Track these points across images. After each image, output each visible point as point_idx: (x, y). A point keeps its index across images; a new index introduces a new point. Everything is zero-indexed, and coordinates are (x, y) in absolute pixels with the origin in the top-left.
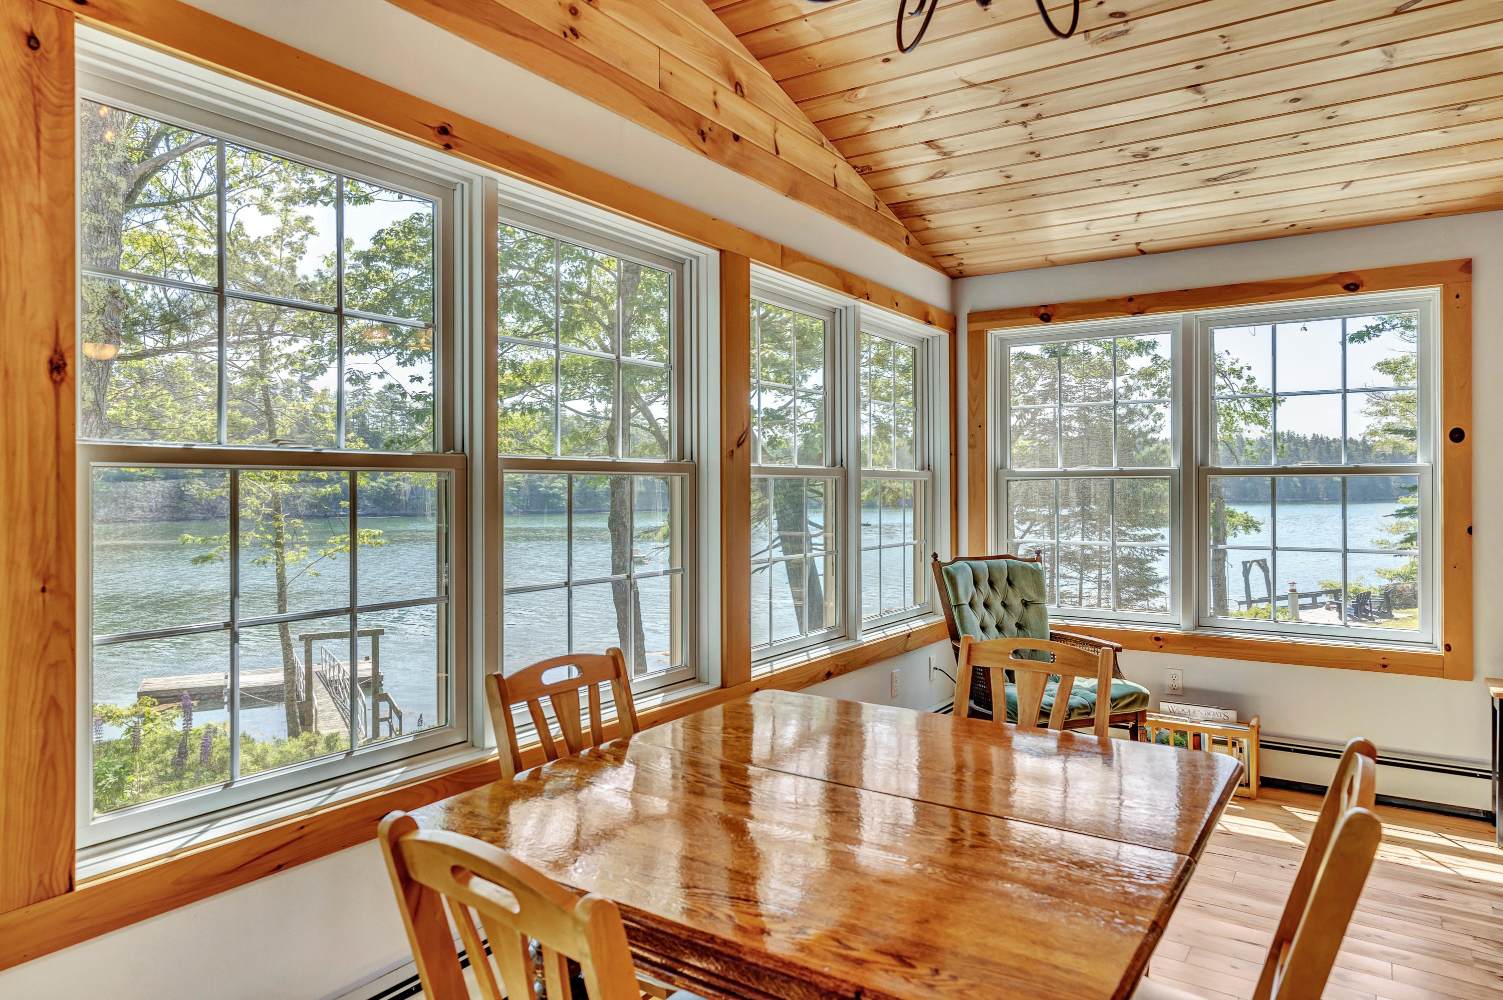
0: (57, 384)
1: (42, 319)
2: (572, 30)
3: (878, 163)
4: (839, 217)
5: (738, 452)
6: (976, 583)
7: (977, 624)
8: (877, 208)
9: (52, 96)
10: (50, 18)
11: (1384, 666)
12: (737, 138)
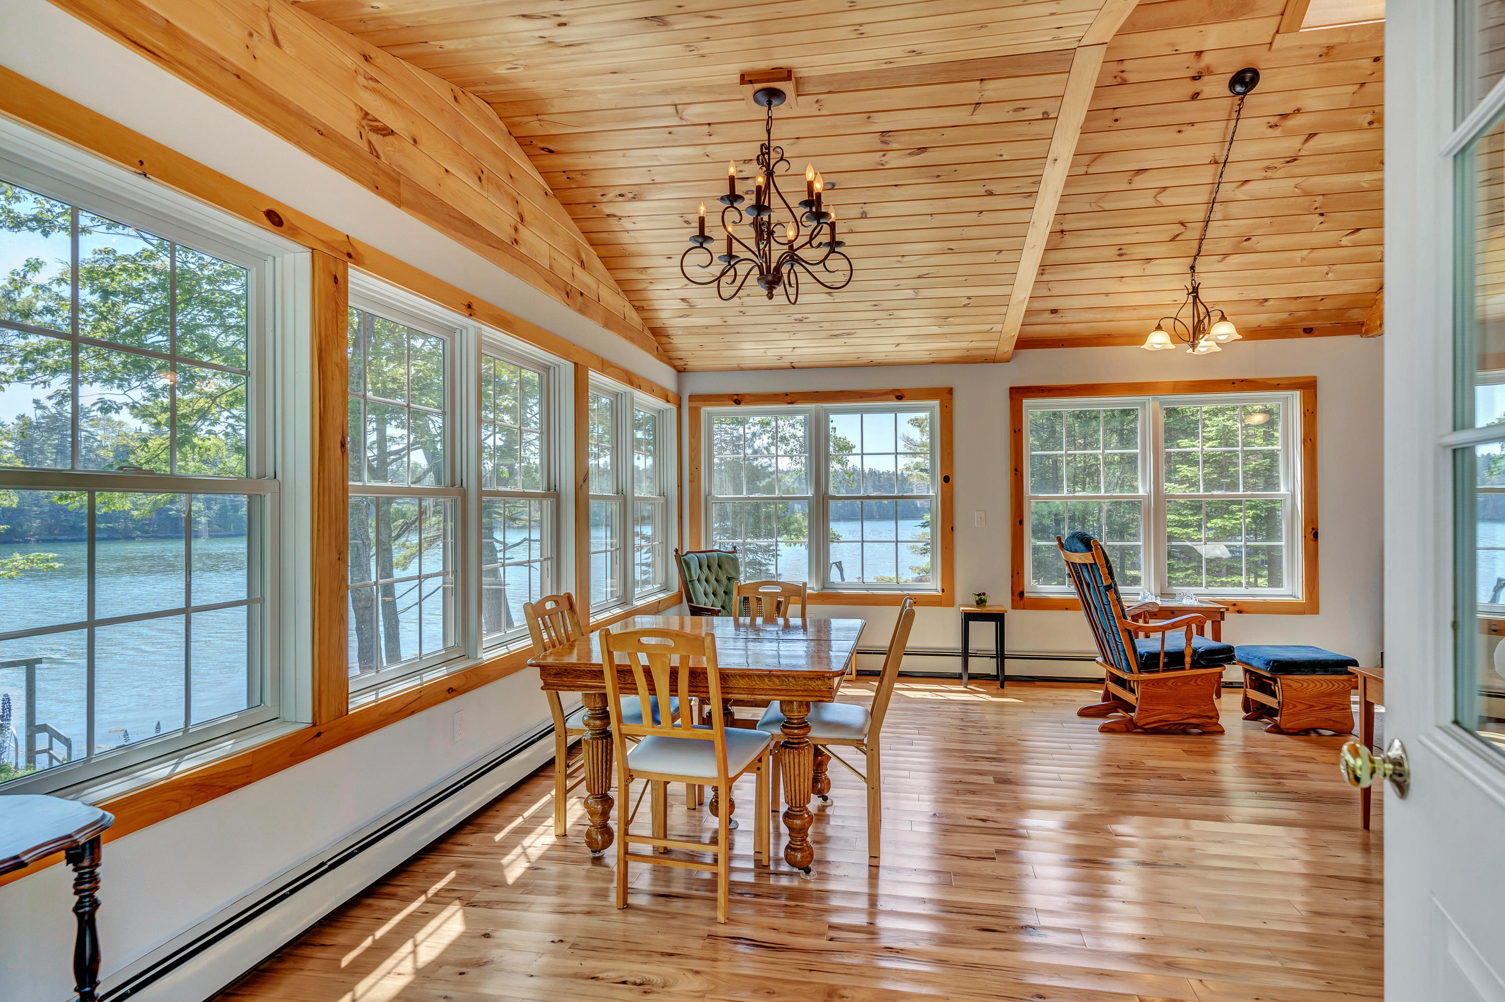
0: (343, 453)
1: (338, 422)
2: (515, 240)
3: (649, 306)
4: (627, 338)
5: (583, 487)
6: (700, 567)
7: (702, 591)
8: (644, 331)
10: (341, 267)
12: (582, 294)
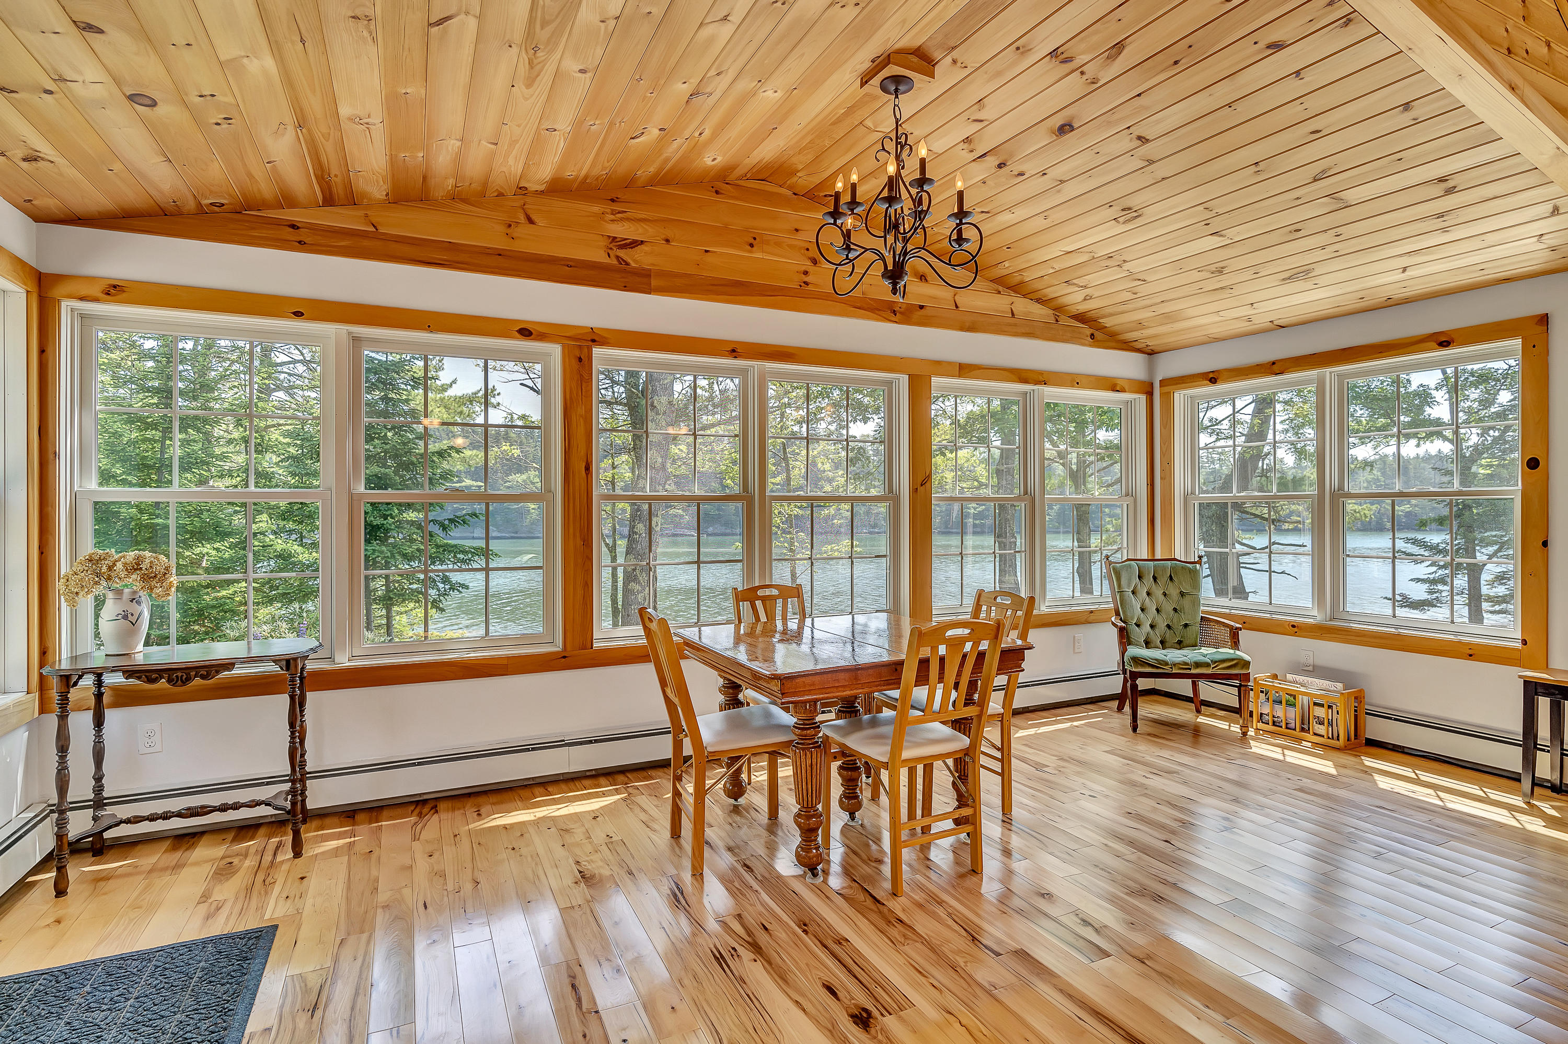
0: (587, 474)
1: (583, 452)
2: (805, 282)
5: (921, 489)
6: (1141, 578)
8: (1057, 321)
9: (586, 377)
10: (586, 350)
11: (1471, 655)
12: (921, 307)
